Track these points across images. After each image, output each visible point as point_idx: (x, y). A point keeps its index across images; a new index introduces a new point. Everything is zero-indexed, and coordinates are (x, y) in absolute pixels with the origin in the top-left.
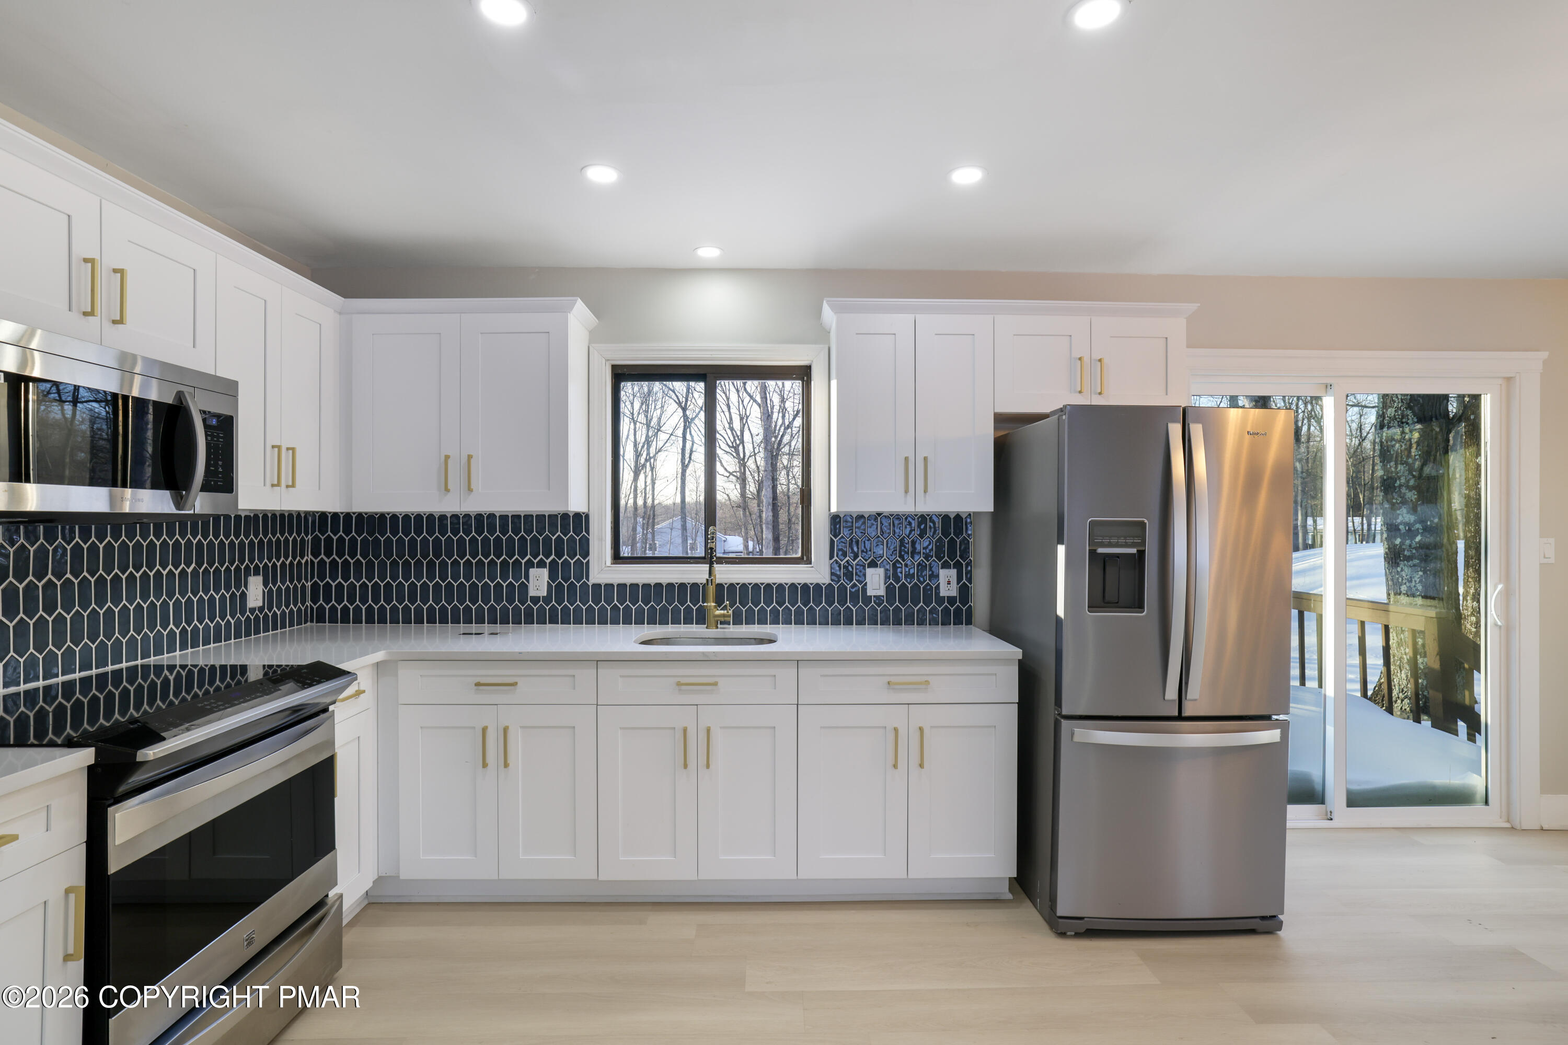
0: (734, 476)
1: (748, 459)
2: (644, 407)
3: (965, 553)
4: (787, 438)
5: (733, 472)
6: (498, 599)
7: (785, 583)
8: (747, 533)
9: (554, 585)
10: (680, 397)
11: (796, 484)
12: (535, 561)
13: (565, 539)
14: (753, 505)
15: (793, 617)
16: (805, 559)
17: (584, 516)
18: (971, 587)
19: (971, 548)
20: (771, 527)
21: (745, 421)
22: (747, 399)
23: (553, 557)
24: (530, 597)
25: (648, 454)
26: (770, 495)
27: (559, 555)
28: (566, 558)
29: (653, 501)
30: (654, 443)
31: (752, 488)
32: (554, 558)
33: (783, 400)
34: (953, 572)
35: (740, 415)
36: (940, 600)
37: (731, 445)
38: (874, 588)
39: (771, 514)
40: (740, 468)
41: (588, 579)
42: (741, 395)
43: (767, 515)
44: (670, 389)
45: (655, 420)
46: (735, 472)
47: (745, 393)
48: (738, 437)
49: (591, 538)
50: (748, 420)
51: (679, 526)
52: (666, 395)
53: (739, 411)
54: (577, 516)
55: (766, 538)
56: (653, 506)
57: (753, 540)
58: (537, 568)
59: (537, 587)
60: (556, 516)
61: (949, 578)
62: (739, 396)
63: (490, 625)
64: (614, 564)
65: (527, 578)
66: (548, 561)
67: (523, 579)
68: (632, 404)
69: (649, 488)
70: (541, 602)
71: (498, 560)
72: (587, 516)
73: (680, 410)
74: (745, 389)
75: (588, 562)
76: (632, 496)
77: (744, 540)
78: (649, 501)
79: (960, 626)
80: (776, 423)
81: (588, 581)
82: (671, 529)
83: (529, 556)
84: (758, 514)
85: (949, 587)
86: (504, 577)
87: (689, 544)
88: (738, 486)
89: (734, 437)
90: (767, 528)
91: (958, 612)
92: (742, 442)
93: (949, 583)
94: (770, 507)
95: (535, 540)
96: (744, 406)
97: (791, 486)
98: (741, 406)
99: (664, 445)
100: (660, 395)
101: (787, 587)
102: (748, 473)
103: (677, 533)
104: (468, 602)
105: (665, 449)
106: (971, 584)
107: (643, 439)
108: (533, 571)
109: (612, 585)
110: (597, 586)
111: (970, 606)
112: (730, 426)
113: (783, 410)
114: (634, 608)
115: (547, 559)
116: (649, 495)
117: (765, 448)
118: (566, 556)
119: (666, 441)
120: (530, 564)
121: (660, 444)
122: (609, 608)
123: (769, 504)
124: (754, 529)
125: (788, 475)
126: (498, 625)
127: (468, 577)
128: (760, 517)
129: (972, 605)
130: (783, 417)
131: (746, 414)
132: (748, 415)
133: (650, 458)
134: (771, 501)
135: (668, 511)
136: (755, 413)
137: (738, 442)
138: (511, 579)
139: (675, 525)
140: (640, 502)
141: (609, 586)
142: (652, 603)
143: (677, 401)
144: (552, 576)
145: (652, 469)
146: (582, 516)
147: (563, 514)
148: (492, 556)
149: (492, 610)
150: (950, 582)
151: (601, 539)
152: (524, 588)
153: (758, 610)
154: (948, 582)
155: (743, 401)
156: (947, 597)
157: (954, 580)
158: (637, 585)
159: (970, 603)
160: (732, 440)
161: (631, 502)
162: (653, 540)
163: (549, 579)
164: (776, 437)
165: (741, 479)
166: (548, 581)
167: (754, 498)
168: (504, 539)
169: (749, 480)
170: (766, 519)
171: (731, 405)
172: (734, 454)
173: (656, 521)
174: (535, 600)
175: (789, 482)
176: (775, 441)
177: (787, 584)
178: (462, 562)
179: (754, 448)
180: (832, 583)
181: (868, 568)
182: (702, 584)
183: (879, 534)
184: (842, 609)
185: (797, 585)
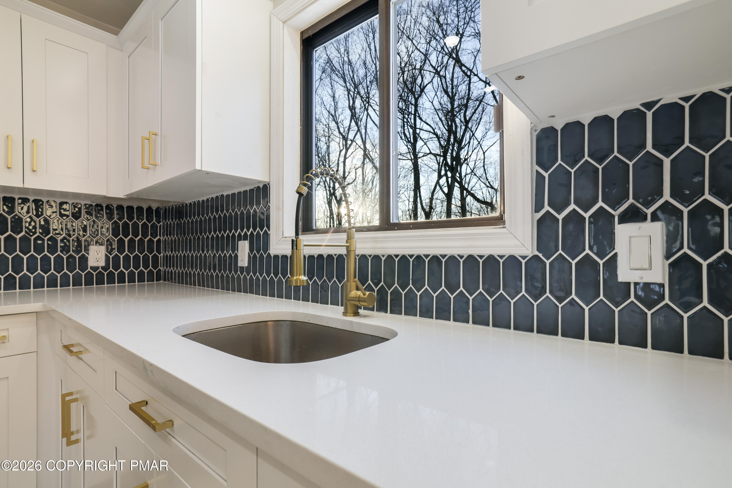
6: (225, 268)
7: (458, 255)
9: (252, 256)
12: (242, 234)
13: (258, 211)
23: (251, 229)
24: (239, 267)
27: (255, 227)
28: (258, 230)
32: (252, 231)
49: (271, 207)
58: (243, 240)
60: (253, 190)
66: (249, 234)
67: (236, 251)
70: (245, 272)
71: (225, 234)
72: (269, 187)
75: (270, 233)
81: (271, 252)
83: (239, 230)
95: (242, 215)
101: (462, 261)
108: (240, 244)
109: (287, 257)
110: (276, 257)
122: (284, 281)
126: (225, 291)
138: (230, 251)
144: (251, 247)
147: (257, 187)
148: (222, 231)
151: (279, 209)
152: (236, 259)
153: (420, 296)
163: (249, 250)
166: (249, 253)
168: (228, 215)
174: (242, 270)
177: (461, 257)
180: (540, 255)
181: (620, 223)
182: (359, 256)
183: (649, 147)
184: (560, 306)
185: (476, 259)
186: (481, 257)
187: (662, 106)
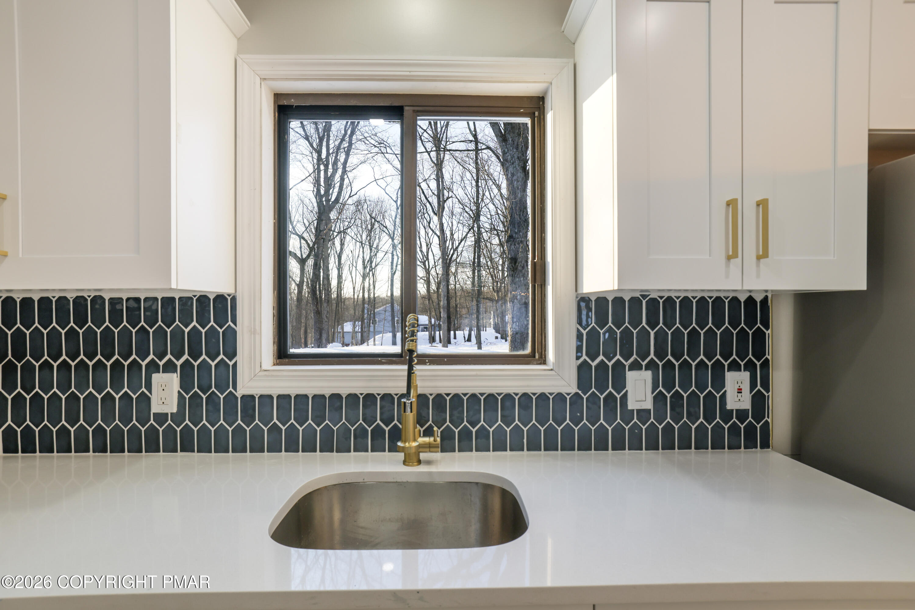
0: (423, 279)
1: (431, 269)
2: (368, 238)
3: (760, 351)
4: (455, 256)
5: (422, 277)
6: (108, 417)
7: (514, 393)
8: (430, 314)
9: (187, 397)
10: (391, 232)
11: (459, 284)
12: (161, 363)
13: (203, 331)
14: (435, 296)
15: (525, 441)
16: (537, 357)
17: (229, 298)
18: (768, 396)
19: (769, 342)
20: (446, 310)
21: (429, 246)
22: (430, 233)
23: (186, 357)
24: (154, 413)
25: (371, 267)
26: (445, 290)
27: (195, 355)
28: (204, 359)
29: (374, 294)
30: (375, 259)
31: (433, 287)
32: (187, 359)
33: (452, 234)
34: (745, 376)
35: (426, 242)
36: (727, 415)
37: (421, 260)
38: (637, 400)
39: (446, 302)
40: (426, 275)
41: (235, 387)
42: (427, 231)
43: (443, 303)
44: (384, 226)
45: (375, 246)
46: (423, 277)
47: (429, 229)
48: (425, 256)
49: (238, 329)
50: (431, 246)
51: (390, 310)
52: (382, 231)
53: (426, 240)
54: (220, 298)
55: (443, 317)
56: (374, 298)
57: (434, 318)
58: (163, 372)
59: (163, 400)
60: (191, 299)
61: (740, 384)
62: (426, 232)
63: (97, 454)
64: (277, 364)
65: (149, 386)
66: (179, 363)
67: (144, 389)
68: (361, 236)
69: (372, 287)
70: (169, 421)
71: (108, 362)
72: (234, 299)
73: (390, 240)
74: (430, 227)
75: (235, 365)
76: (361, 291)
77: (429, 318)
78: (372, 295)
79: (754, 449)
80: (448, 248)
81: (236, 391)
82: (385, 312)
83: (151, 356)
84: (437, 302)
85: (740, 397)
86: (117, 385)
87: (396, 321)
88: (425, 286)
89: (423, 256)
90: (444, 311)
91: (750, 431)
92: (428, 259)
93: (740, 391)
94: (446, 298)
95: (160, 333)
96: (428, 237)
97: (457, 285)
98: (427, 237)
99: (381, 261)
100: (378, 230)
101: (517, 398)
102: (431, 277)
103: (389, 314)
104: (63, 422)
105: (382, 263)
106: (768, 391)
107: (368, 258)
108: (156, 377)
109: (270, 397)
110: (248, 399)
111: (767, 422)
112: (420, 249)
113: (452, 239)
114: (301, 429)
115: (178, 360)
116: (372, 291)
117: (443, 262)
118: (204, 356)
119: (382, 258)
120: (153, 367)
121: (378, 260)
122: (266, 429)
123: (445, 296)
124: (435, 311)
125: (455, 279)
126: (108, 453)
127: (64, 386)
128: (439, 304)
129: (769, 420)
130: (453, 244)
131: (430, 242)
132: (431, 243)
133: (372, 269)
134: (446, 294)
135: (383, 301)
136: (436, 241)
137: (425, 259)
138: (126, 389)
139: (387, 308)
140: (366, 296)
141: (266, 399)
142: (327, 421)
143: (388, 233)
144: (185, 384)
145: (373, 275)
146: (227, 299)
147: (201, 296)
148: (99, 356)
149: (99, 432)
150: (741, 389)
151: (255, 332)
152: (145, 400)
153: (476, 432)
154: (739, 389)
155: (428, 234)
156: (737, 410)
157: (746, 387)
158: (306, 396)
159: (766, 418)
160: (422, 257)
161: (361, 295)
162: (374, 318)
163: (181, 387)
164: (448, 256)
165: (427, 281)
166: (179, 392)
167: (435, 293)
168: (116, 331)
169: (432, 282)
170: (443, 305)
171: (421, 237)
172: (423, 266)
173: (376, 306)
174: (161, 418)
175: (456, 283)
176: (448, 258)
177: (516, 394)
178: (55, 365)
179: (435, 263)
180: (580, 392)
181: (629, 370)
182: (398, 396)
183: (644, 323)
184: (593, 429)
185: (530, 396)
186: (534, 394)
187: (650, 298)
